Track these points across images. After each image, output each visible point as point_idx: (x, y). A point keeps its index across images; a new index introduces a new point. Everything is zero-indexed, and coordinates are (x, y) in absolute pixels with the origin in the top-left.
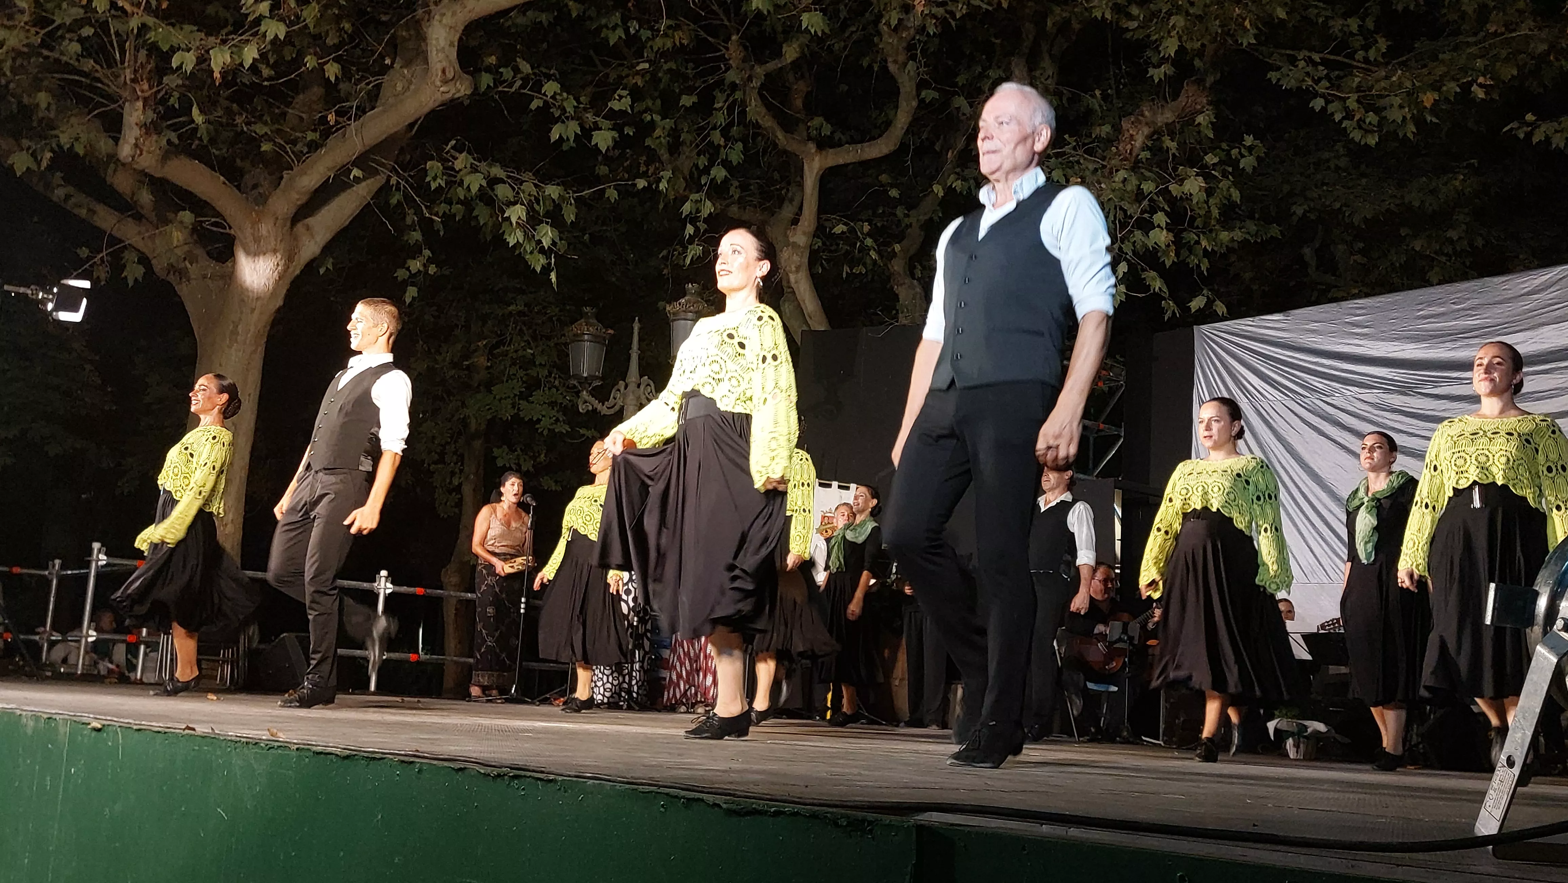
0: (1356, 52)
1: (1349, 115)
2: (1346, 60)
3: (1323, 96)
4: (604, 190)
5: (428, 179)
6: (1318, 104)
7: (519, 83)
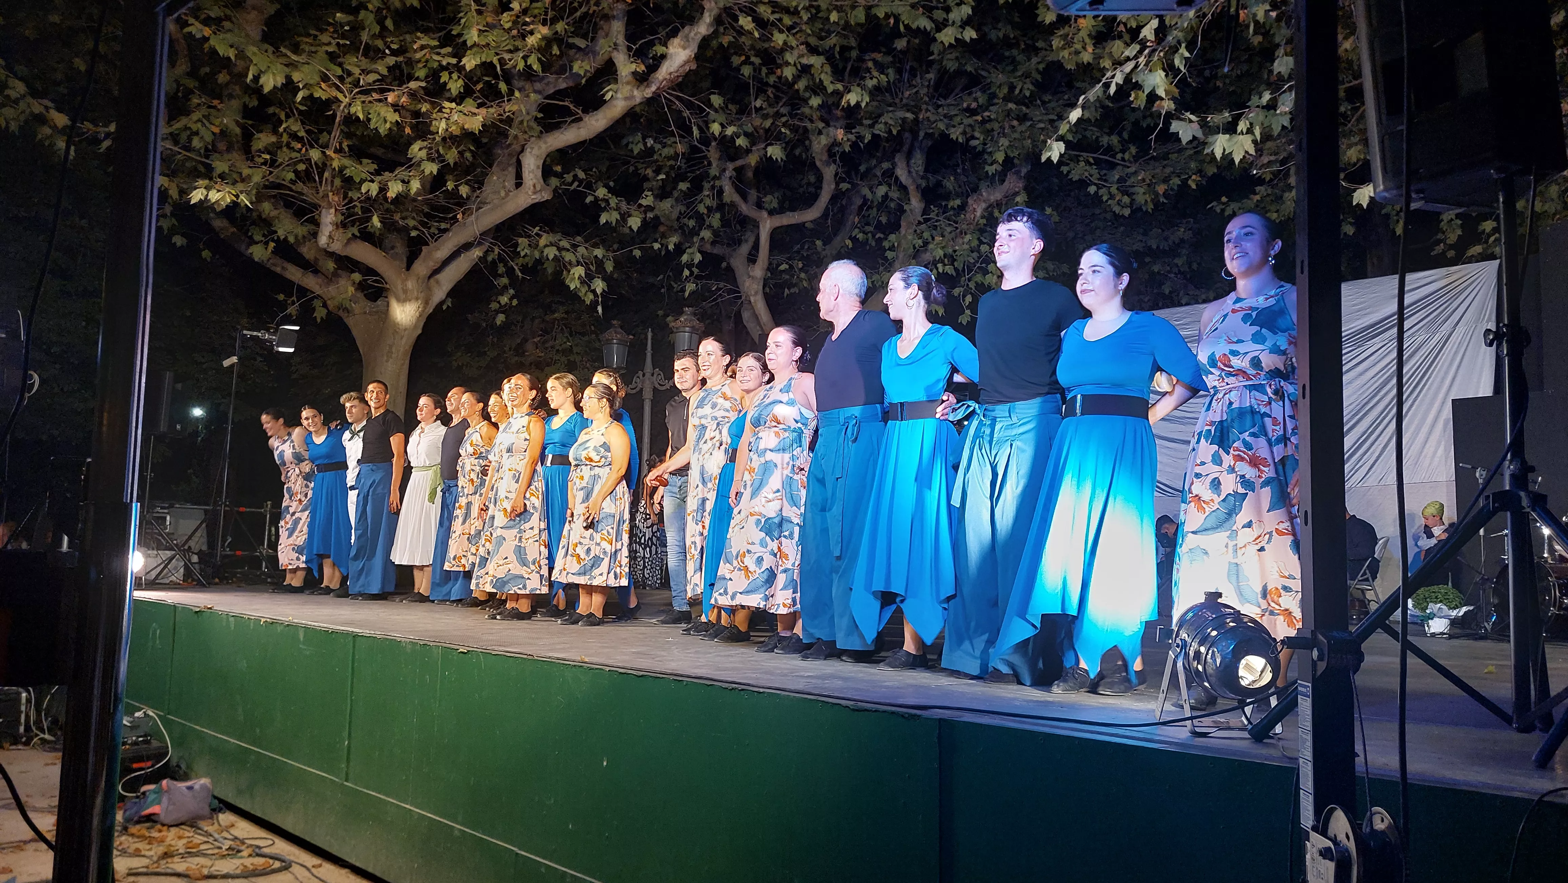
0: (1117, 153)
1: (1112, 197)
2: (1111, 159)
3: (1095, 184)
4: (631, 251)
5: (518, 250)
6: (1092, 189)
7: (576, 184)
